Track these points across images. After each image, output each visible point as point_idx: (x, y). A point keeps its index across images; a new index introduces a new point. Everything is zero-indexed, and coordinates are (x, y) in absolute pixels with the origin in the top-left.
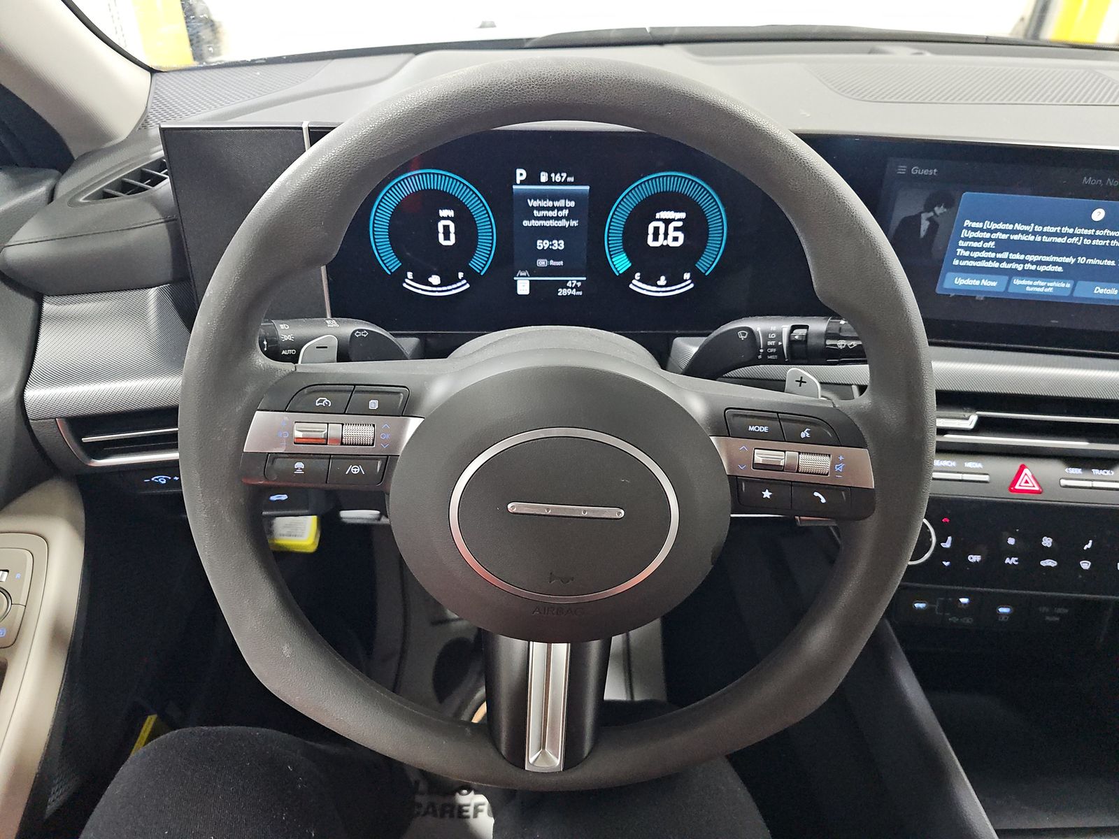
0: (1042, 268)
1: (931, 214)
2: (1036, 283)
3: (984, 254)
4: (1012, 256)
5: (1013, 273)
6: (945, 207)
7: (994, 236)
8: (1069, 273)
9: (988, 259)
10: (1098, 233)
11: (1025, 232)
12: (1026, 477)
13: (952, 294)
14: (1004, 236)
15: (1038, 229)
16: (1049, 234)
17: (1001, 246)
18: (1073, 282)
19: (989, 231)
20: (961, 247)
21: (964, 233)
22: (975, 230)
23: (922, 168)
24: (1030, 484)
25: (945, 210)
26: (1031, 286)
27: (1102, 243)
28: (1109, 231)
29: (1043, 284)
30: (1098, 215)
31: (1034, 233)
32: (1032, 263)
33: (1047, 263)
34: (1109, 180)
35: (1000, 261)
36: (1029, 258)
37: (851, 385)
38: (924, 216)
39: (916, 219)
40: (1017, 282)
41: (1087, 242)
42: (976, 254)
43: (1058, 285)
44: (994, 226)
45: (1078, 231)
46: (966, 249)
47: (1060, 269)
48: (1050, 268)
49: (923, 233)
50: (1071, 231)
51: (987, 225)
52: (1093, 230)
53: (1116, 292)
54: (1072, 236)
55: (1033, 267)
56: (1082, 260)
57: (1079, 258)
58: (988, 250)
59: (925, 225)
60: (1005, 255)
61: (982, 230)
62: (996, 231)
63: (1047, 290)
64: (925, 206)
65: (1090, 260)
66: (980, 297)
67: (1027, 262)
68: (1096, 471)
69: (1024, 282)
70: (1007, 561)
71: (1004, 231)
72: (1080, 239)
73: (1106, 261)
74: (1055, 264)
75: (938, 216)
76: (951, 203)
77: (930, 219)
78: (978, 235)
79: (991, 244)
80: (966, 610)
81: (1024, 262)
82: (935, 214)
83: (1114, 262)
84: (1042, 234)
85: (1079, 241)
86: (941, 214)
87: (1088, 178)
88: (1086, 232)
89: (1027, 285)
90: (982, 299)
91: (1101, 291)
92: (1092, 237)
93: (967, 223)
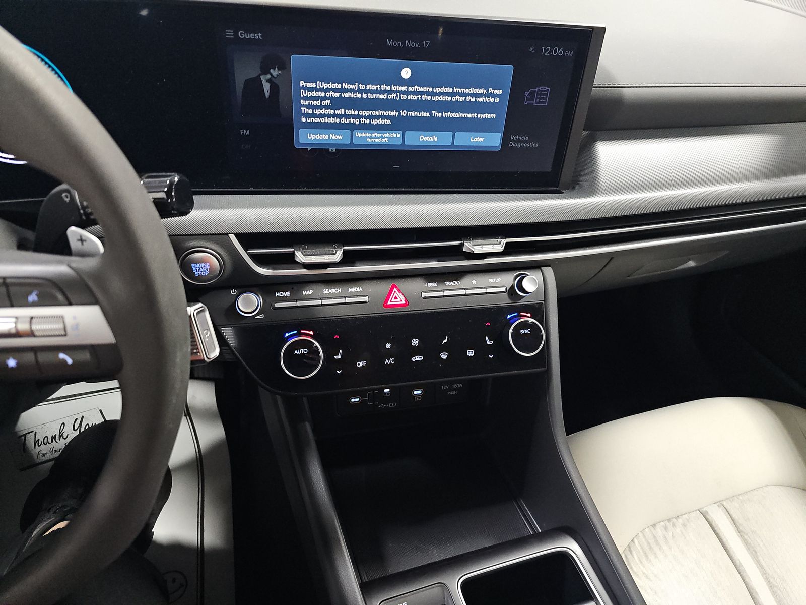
0: (375, 122)
1: (269, 76)
2: (373, 135)
3: (324, 111)
4: (349, 112)
5: (352, 127)
6: (279, 69)
7: (329, 94)
8: (397, 124)
9: (329, 116)
10: (410, 89)
11: (352, 90)
12: (396, 295)
13: (309, 149)
14: (337, 95)
15: (362, 87)
16: (372, 92)
17: (337, 103)
18: (401, 132)
19: (322, 90)
20: (304, 106)
21: (303, 93)
22: (311, 90)
23: (248, 32)
24: (399, 300)
25: (280, 72)
26: (371, 138)
27: (415, 98)
28: (418, 88)
29: (379, 135)
30: (406, 73)
31: (360, 91)
32: (366, 117)
33: (378, 117)
34: (407, 41)
35: (340, 116)
36: (362, 113)
37: (227, 234)
38: (263, 78)
39: (257, 81)
40: (359, 134)
41: (404, 97)
42: (318, 112)
43: (390, 135)
44: (326, 86)
45: (394, 88)
46: (309, 107)
47: (389, 122)
48: (381, 121)
49: (267, 94)
50: (388, 88)
51: (320, 85)
52: (406, 87)
53: (436, 139)
54: (391, 92)
55: (368, 121)
56: (403, 113)
57: (401, 112)
58: (327, 107)
59: (267, 87)
60: (342, 112)
61: (317, 90)
62: (328, 90)
63: (383, 140)
64: (261, 68)
65: (410, 113)
66: (333, 149)
67: (361, 117)
68: (448, 283)
69: (364, 135)
70: (387, 361)
71: (335, 90)
72: (397, 95)
73: (422, 113)
74: (384, 117)
75: (276, 78)
76: (284, 66)
77: (268, 81)
78: (314, 94)
79: (328, 102)
80: (387, 399)
81: (359, 117)
82: (272, 76)
83: (428, 113)
84: (366, 91)
85: (397, 97)
86: (277, 75)
87: (390, 41)
88: (401, 88)
89: (367, 137)
90: (334, 151)
91: (425, 139)
92: (407, 93)
93: (302, 83)
